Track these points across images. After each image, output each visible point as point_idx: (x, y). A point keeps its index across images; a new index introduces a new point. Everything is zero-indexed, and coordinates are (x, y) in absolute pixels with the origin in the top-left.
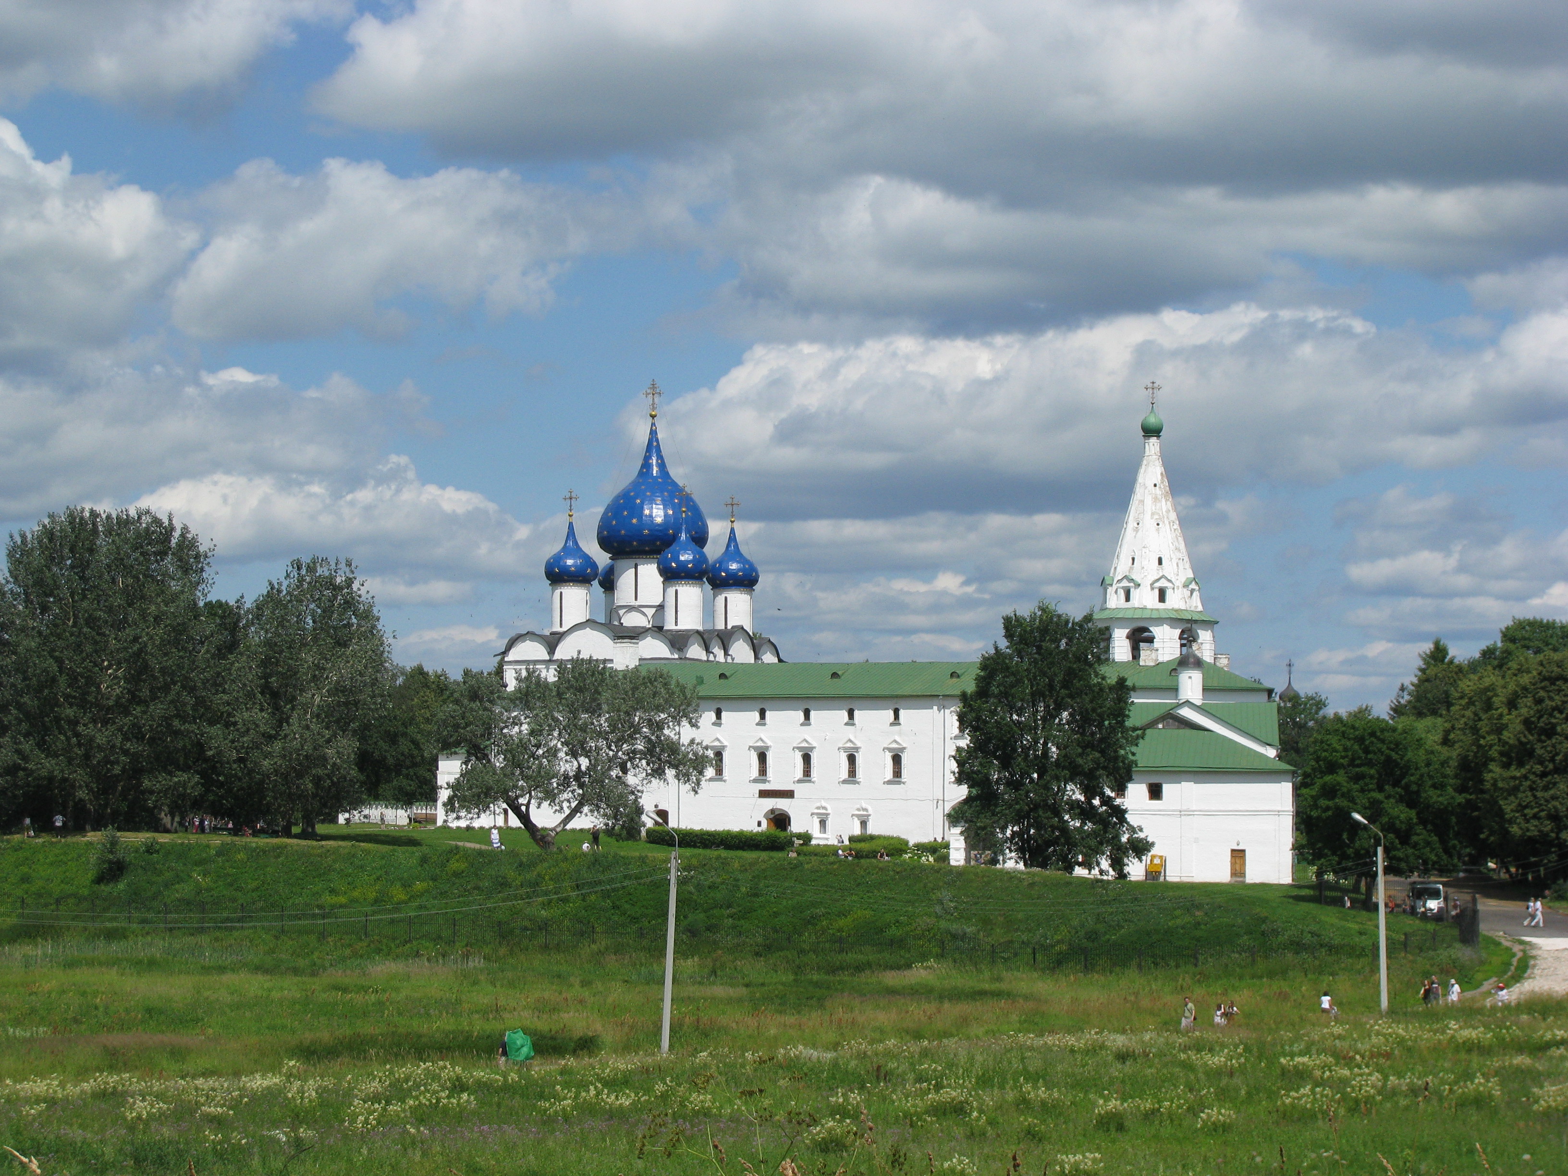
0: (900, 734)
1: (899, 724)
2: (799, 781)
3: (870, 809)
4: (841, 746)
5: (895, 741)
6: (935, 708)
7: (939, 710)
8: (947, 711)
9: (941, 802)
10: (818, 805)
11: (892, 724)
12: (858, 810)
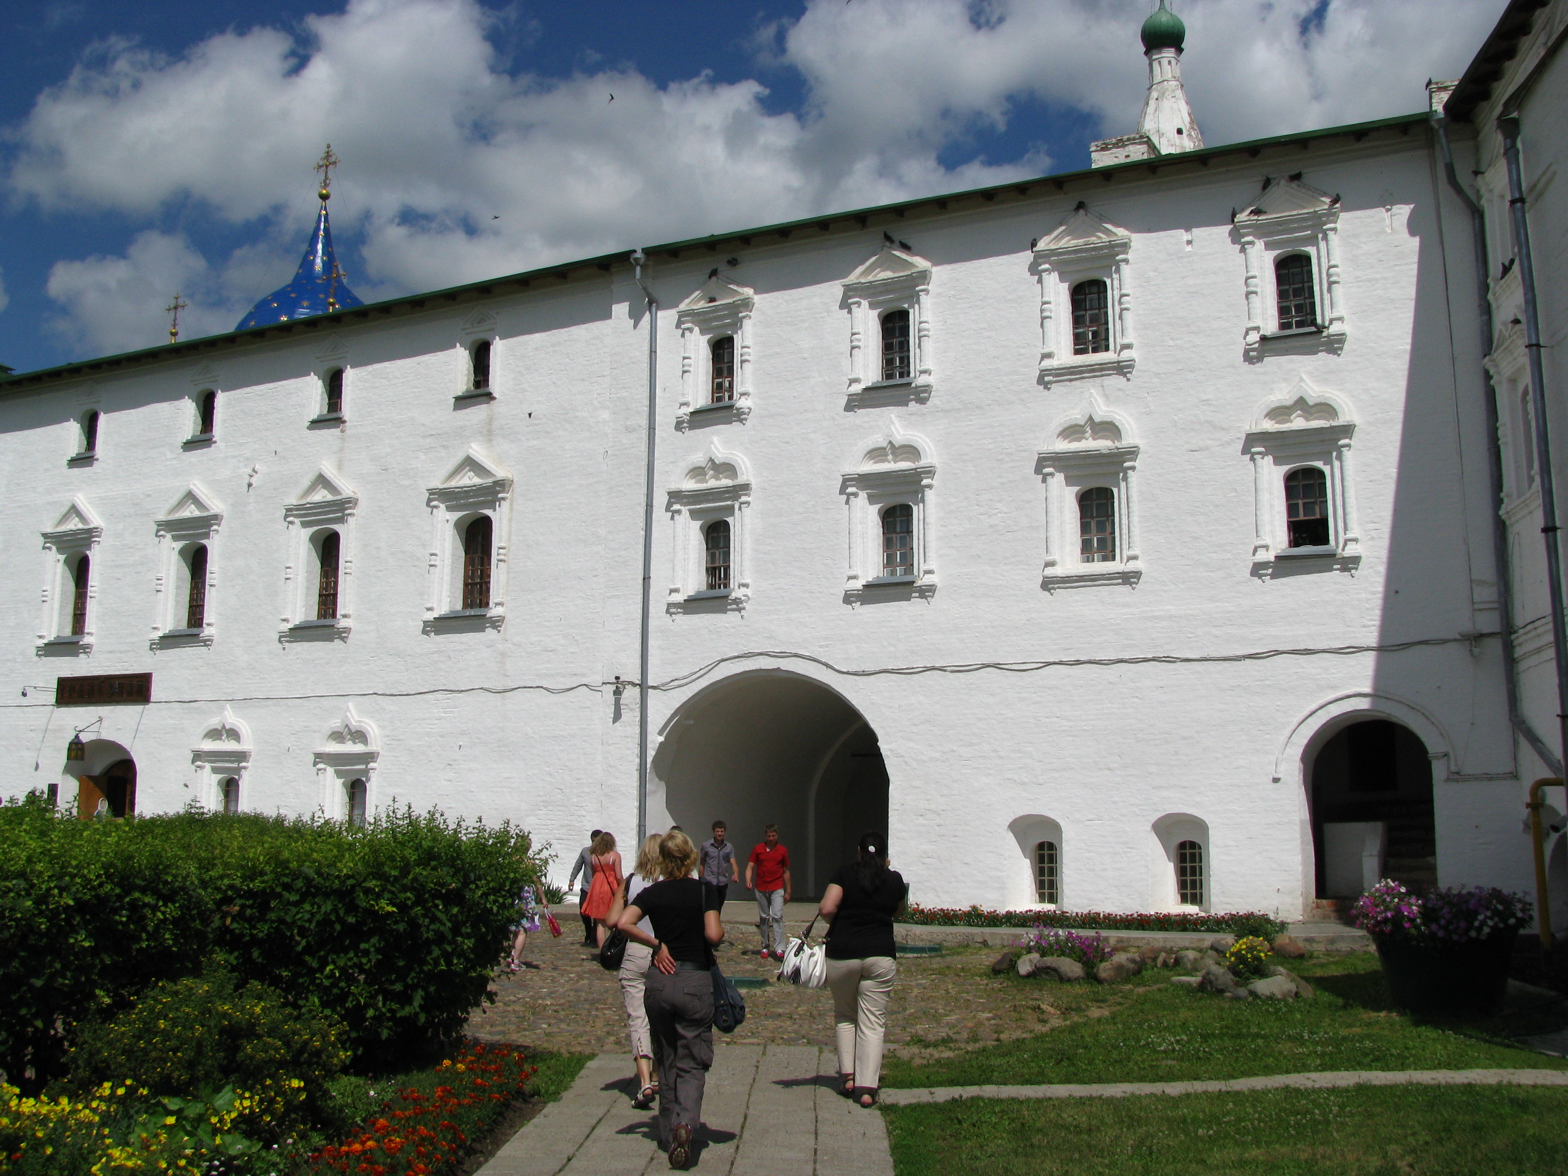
0: (488, 434)
1: (489, 397)
2: (169, 641)
3: (372, 729)
4: (293, 501)
5: (470, 463)
6: (620, 310)
7: (635, 316)
8: (666, 318)
9: (631, 695)
10: (214, 722)
11: (463, 401)
12: (337, 736)
